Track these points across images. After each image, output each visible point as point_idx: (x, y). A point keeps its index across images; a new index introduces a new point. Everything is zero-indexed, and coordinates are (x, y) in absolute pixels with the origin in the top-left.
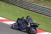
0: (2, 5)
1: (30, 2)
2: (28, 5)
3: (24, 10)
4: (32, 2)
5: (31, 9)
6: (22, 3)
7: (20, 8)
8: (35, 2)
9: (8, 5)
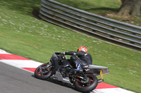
0: (40, 30)
1: (118, 20)
2: (113, 28)
3: (101, 41)
4: (124, 21)
5: (120, 41)
6: (95, 22)
7: (89, 36)
8: (133, 19)
9: (56, 30)
